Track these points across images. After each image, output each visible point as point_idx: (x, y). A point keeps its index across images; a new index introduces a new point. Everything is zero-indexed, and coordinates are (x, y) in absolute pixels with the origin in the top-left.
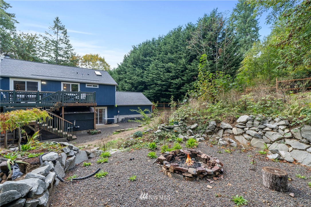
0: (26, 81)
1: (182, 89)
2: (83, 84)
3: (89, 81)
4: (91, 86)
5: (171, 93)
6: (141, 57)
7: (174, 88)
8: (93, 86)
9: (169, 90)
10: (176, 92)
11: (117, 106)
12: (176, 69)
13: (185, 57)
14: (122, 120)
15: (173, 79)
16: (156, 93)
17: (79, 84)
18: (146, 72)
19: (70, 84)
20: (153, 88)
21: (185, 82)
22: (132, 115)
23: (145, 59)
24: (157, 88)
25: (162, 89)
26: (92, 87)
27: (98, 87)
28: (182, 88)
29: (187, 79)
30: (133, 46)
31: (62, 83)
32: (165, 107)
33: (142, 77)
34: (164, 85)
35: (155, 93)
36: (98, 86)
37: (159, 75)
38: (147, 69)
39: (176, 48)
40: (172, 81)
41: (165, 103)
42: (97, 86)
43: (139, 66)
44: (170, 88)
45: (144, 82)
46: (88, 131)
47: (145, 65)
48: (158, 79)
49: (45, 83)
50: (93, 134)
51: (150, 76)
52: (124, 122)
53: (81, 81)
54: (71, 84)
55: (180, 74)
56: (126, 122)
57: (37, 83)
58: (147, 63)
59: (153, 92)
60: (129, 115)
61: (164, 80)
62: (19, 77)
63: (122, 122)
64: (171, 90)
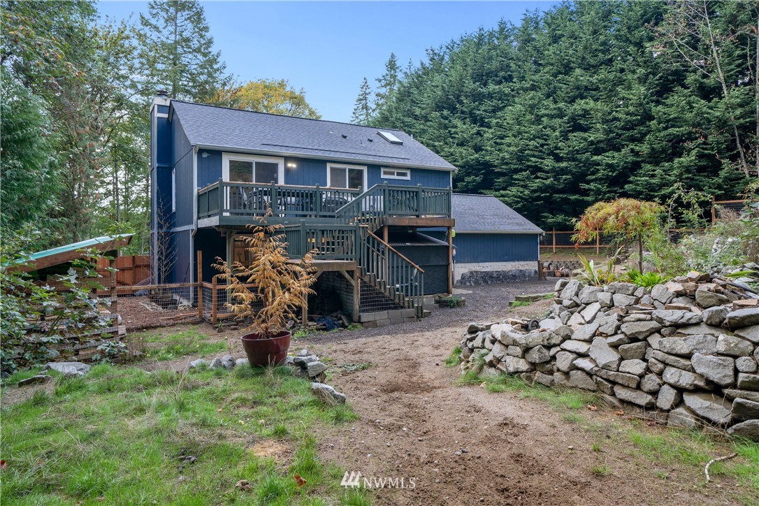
0: (254, 160)
1: (631, 182)
2: (374, 168)
3: (390, 161)
4: (393, 174)
5: (588, 195)
6: (470, 85)
7: (601, 179)
8: (399, 174)
9: (584, 186)
10: (605, 193)
11: (456, 234)
12: (611, 117)
13: (643, 80)
14: (463, 277)
15: (598, 152)
16: (531, 198)
17: (365, 169)
18: (488, 134)
19: (345, 170)
20: (522, 183)
21: (642, 161)
22: (487, 264)
23: (484, 90)
24: (537, 184)
25: (555, 184)
26: (395, 177)
27: (408, 178)
28: (631, 179)
29: (653, 149)
30: (429, 51)
31: (329, 166)
32: (556, 245)
33: (478, 149)
34: (564, 171)
35: (526, 200)
36: (409, 172)
37: (546, 140)
38: (494, 121)
39: (603, 52)
40: (595, 158)
41: (556, 230)
42: (405, 174)
43: (463, 112)
44: (588, 182)
45: (487, 165)
46: (437, 298)
47: (485, 111)
48: (541, 151)
49: (292, 165)
50: (454, 307)
51: (509, 145)
52: (468, 284)
53: (371, 160)
54: (348, 167)
55: (620, 135)
56: (473, 284)
57: (276, 166)
58: (488, 104)
59: (519, 193)
60: (481, 264)
61: (567, 154)
62: (240, 150)
63: (461, 282)
64: (592, 186)
